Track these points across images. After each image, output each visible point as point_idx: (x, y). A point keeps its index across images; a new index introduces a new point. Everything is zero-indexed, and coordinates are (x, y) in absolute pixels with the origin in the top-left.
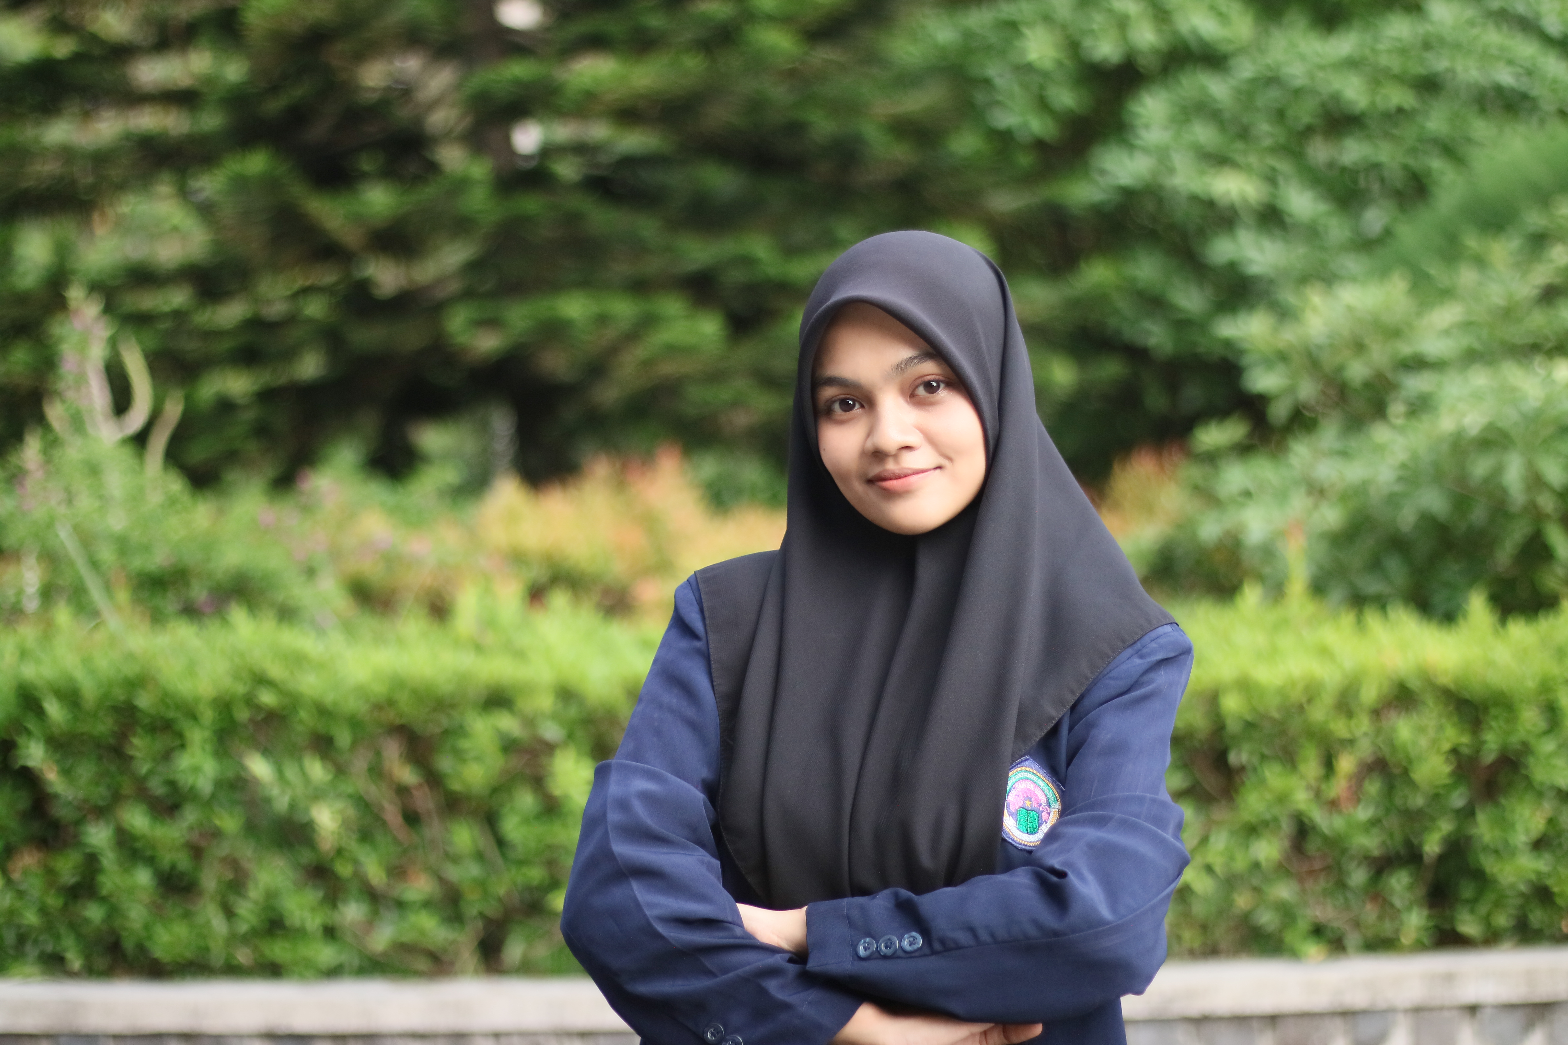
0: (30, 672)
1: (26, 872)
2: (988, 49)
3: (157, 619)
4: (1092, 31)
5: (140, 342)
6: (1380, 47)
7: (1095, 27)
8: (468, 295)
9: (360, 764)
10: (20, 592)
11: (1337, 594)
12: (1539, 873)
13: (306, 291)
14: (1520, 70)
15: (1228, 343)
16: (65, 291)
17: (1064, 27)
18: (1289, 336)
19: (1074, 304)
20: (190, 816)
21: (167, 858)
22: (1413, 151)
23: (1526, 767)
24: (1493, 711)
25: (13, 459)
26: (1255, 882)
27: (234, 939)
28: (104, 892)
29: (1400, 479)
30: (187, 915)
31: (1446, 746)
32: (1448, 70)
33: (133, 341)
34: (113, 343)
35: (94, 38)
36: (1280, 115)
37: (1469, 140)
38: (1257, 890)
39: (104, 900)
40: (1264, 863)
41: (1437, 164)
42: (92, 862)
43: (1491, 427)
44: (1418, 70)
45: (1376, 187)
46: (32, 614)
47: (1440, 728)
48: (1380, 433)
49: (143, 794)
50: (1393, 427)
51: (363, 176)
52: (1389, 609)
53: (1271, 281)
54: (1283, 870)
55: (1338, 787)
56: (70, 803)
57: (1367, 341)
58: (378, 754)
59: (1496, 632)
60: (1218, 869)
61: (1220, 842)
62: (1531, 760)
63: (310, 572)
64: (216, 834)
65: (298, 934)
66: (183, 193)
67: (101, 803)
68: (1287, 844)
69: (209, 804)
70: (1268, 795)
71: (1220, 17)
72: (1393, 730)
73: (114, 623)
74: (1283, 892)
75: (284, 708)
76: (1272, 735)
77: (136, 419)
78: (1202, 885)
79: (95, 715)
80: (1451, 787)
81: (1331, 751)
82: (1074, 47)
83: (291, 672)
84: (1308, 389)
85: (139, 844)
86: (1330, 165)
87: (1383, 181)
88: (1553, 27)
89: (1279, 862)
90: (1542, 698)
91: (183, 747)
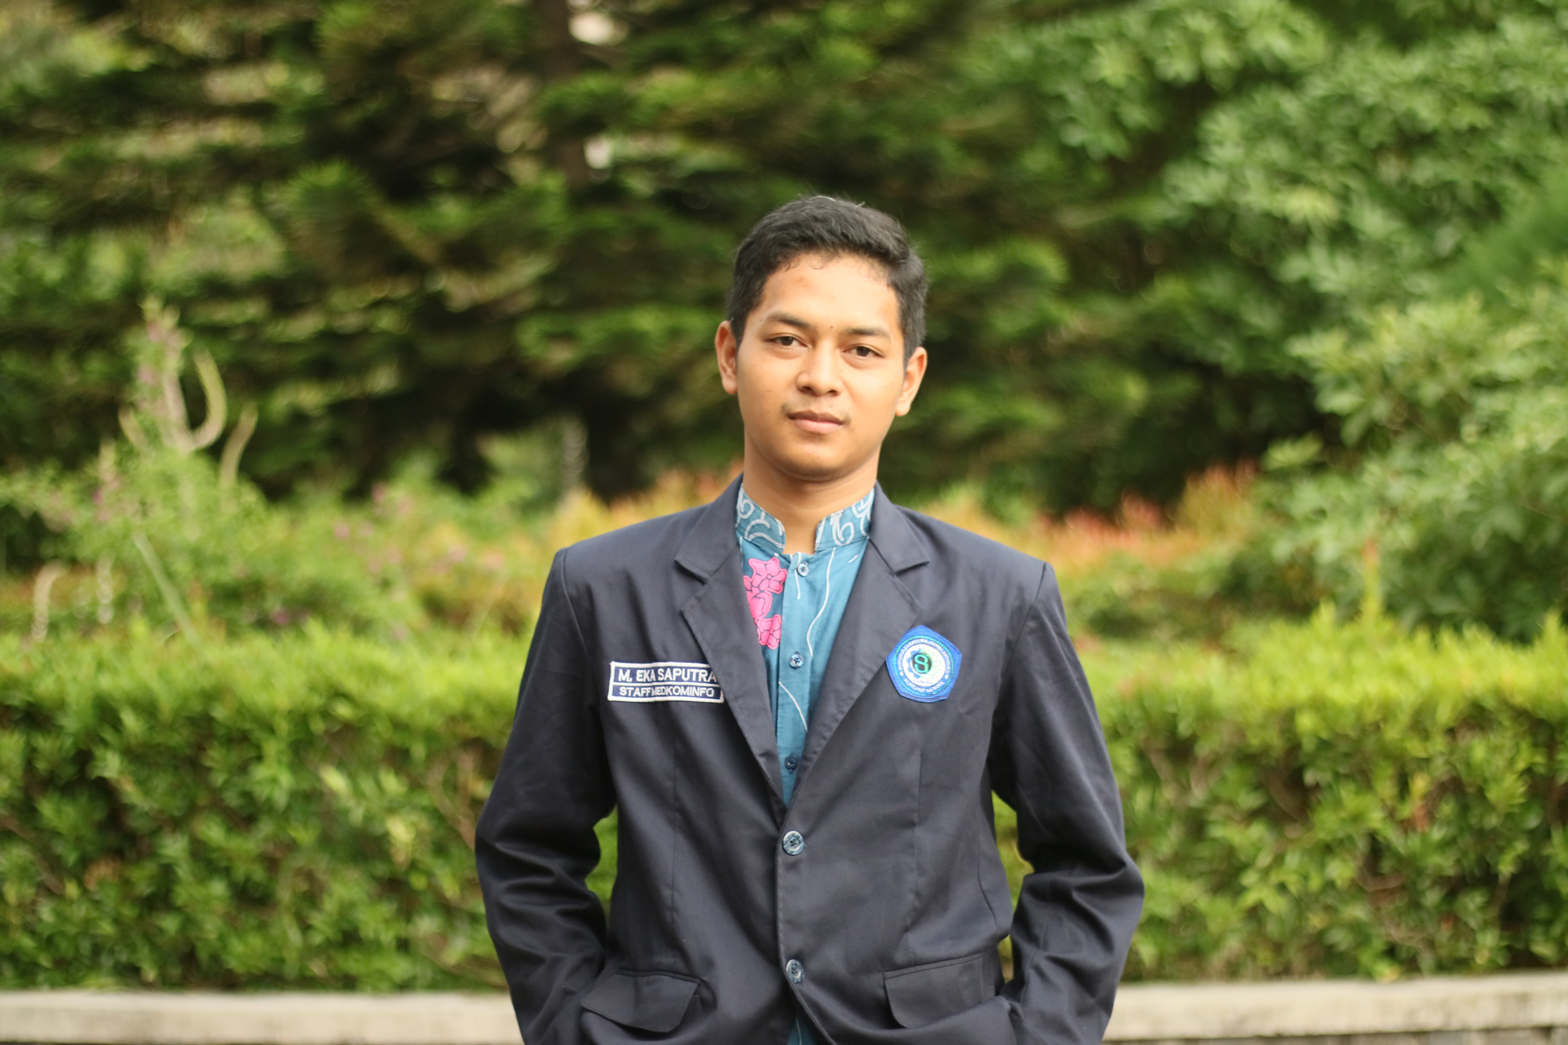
0: (106, 683)
1: (101, 883)
2: (1063, 67)
3: (233, 632)
4: (1166, 49)
5: (214, 354)
6: (1453, 65)
7: (1169, 45)
8: (541, 309)
9: (436, 776)
10: (95, 603)
11: (1410, 614)
13: (378, 304)
15: (1300, 362)
16: (141, 303)
17: (1136, 45)
18: (1362, 355)
19: (1147, 320)
20: (266, 827)
21: (241, 871)
22: (1486, 170)
25: (89, 470)
26: (1330, 901)
27: (310, 952)
28: (179, 902)
29: (1471, 498)
30: (262, 927)
31: (1521, 765)
32: (1521, 89)
33: (207, 353)
34: (188, 353)
35: (170, 49)
36: (1353, 134)
37: (1541, 160)
38: (1329, 909)
39: (178, 910)
40: (1339, 883)
41: (1510, 183)
42: (167, 873)
44: (1491, 88)
45: (1448, 206)
46: (108, 624)
47: (1515, 748)
48: (1454, 453)
49: (218, 807)
50: (1466, 446)
51: (438, 189)
52: (1464, 629)
53: (1344, 299)
54: (1357, 889)
55: (1411, 807)
56: (147, 813)
57: (1441, 359)
58: (453, 766)
60: (1293, 889)
61: (1293, 860)
63: (385, 585)
64: (292, 846)
65: (374, 947)
66: (259, 206)
67: (177, 813)
68: (1361, 863)
69: (284, 816)
70: (1343, 814)
71: (1294, 35)
72: (1469, 749)
73: (191, 634)
74: (1358, 911)
75: (360, 720)
76: (1347, 755)
77: (211, 431)
78: (1276, 904)
79: (171, 727)
80: (1526, 807)
81: (1407, 770)
82: (1147, 64)
83: (367, 685)
84: (1381, 409)
85: (214, 856)
86: (1401, 184)
87: (1455, 199)
89: (1354, 881)
91: (259, 759)
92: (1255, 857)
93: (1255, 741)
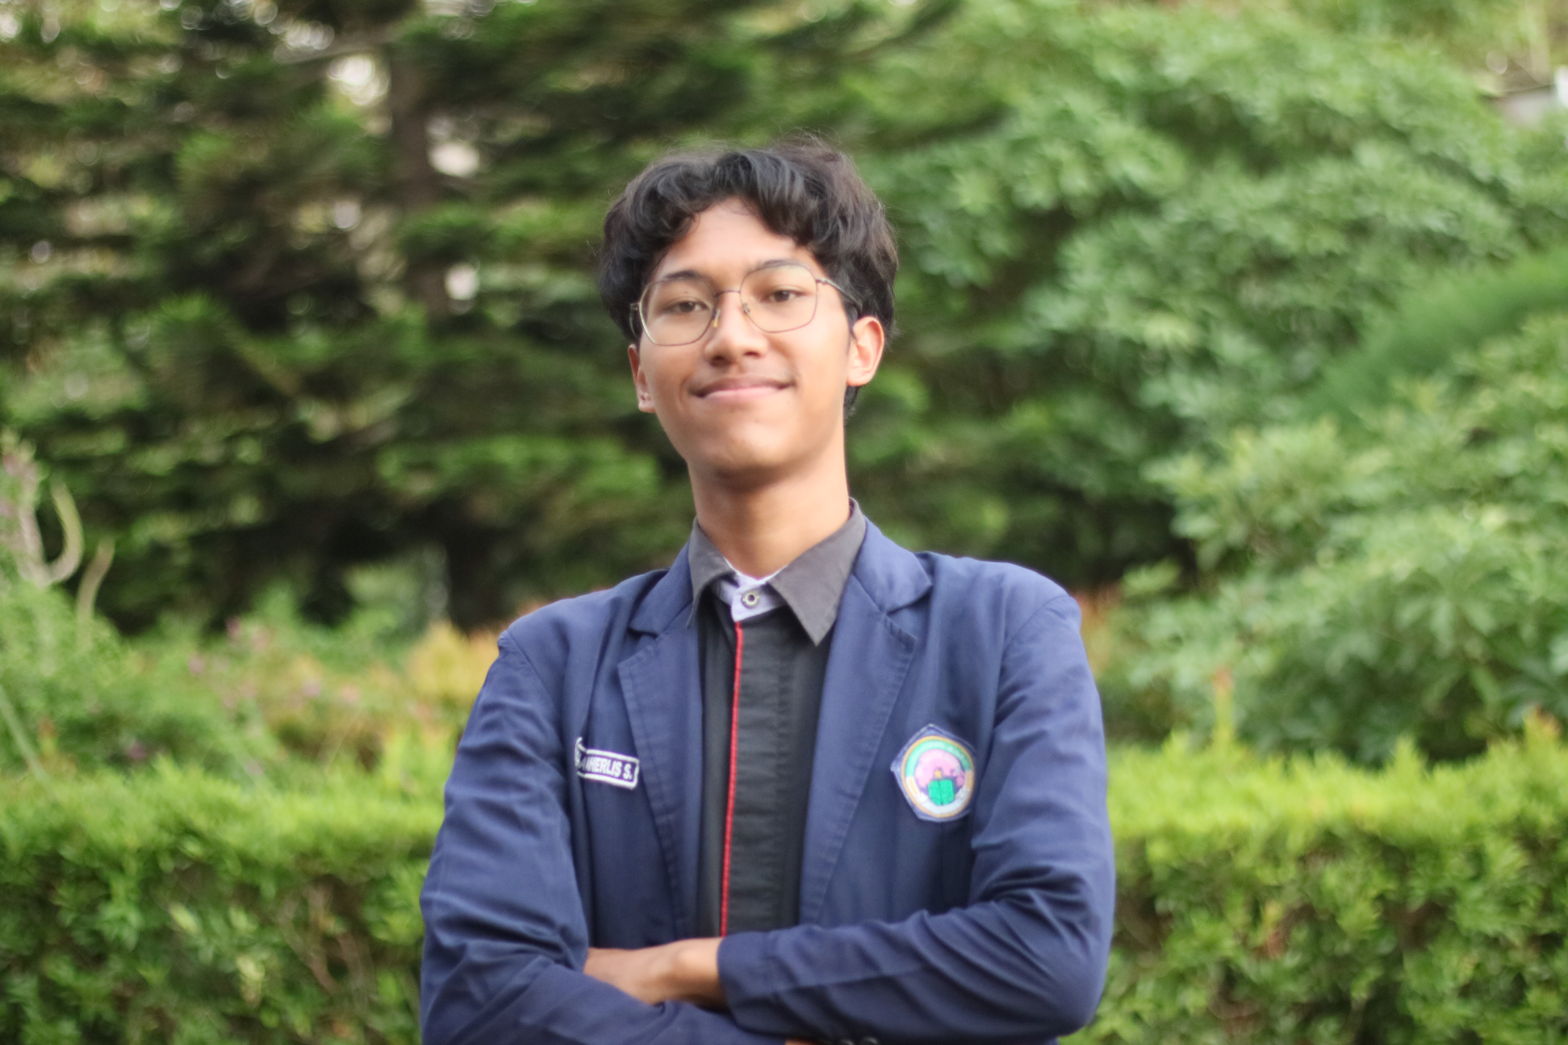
2: (923, 194)
3: (84, 768)
4: (1024, 177)
5: (72, 488)
6: (1311, 191)
7: (1027, 172)
8: (402, 439)
9: (287, 913)
11: (1267, 739)
12: (1467, 1019)
13: (238, 435)
14: (1450, 215)
15: (1159, 488)
17: (996, 173)
18: (1217, 481)
19: (1005, 448)
20: (116, 965)
21: (91, 1009)
22: (1344, 295)
23: (1453, 913)
24: (1420, 858)
26: (1184, 1029)
29: (1328, 624)
31: (1373, 892)
32: (1378, 215)
33: (66, 486)
34: (45, 487)
35: (28, 184)
36: (1210, 259)
37: (1399, 284)
38: (1185, 1039)
40: (1192, 1011)
41: (1367, 308)
42: (16, 1011)
43: (1419, 573)
44: (1347, 214)
45: (1307, 330)
47: (1367, 875)
48: (1309, 578)
49: (67, 944)
50: (1324, 572)
51: (298, 320)
52: (1317, 755)
53: (1204, 424)
54: (1211, 1018)
55: (1264, 935)
57: (1297, 487)
58: (304, 903)
59: (1423, 778)
60: (1146, 1017)
61: (1147, 988)
62: (1458, 907)
63: (240, 720)
64: (142, 985)
66: (117, 337)
67: (26, 953)
68: (1214, 991)
69: (135, 955)
70: (1195, 943)
71: (1154, 164)
72: (1320, 876)
73: (39, 772)
74: (1212, 1040)
75: (211, 857)
76: (1198, 883)
77: (68, 564)
78: (1130, 1033)
79: (20, 866)
80: (1379, 933)
81: (1259, 899)
82: (1006, 192)
83: (217, 822)
84: (1236, 533)
85: (63, 995)
86: (1263, 307)
87: (1314, 324)
88: (1482, 171)
89: (1207, 1009)
90: (1468, 844)
91: (108, 897)
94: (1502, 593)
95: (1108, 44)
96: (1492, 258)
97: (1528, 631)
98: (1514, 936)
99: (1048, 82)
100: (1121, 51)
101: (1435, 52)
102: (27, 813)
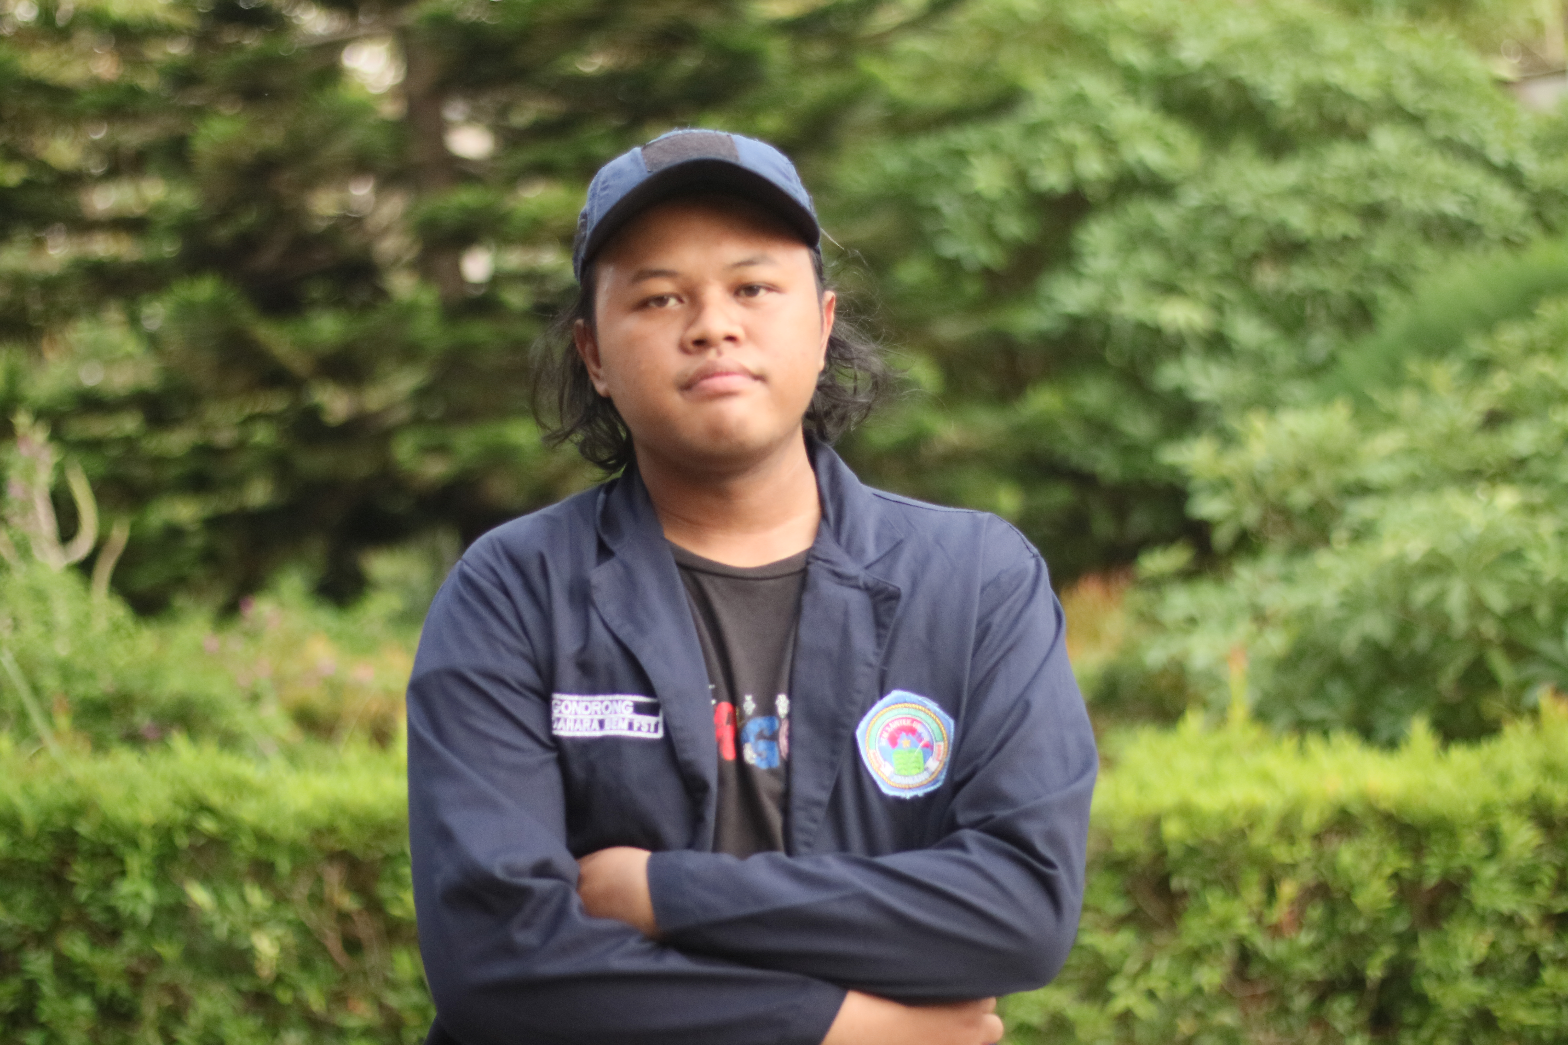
2: (938, 178)
3: (99, 746)
4: (1039, 161)
5: (86, 468)
6: (1327, 175)
7: (1042, 156)
8: (418, 421)
9: (302, 890)
11: (1283, 719)
12: (1482, 998)
13: (252, 419)
14: (1465, 199)
15: (1174, 470)
16: (11, 418)
17: (1011, 157)
18: (1232, 462)
19: (1020, 431)
20: (131, 941)
21: (105, 986)
22: (1359, 279)
23: (1468, 891)
24: (1435, 836)
26: (1198, 1007)
28: (43, 1018)
29: (1343, 605)
30: (127, 1042)
31: (1388, 871)
32: (1393, 199)
33: (79, 467)
34: (60, 470)
35: (43, 166)
36: (1226, 243)
37: (1415, 269)
38: (1200, 1015)
39: (43, 1026)
40: (1206, 988)
41: (1382, 292)
42: (31, 987)
43: (1433, 553)
44: (1363, 198)
45: (1322, 314)
47: (1382, 853)
48: (1324, 559)
49: (82, 921)
50: (1338, 554)
51: (313, 303)
52: (1332, 735)
53: (1218, 407)
54: (1225, 996)
55: (1279, 913)
56: (10, 929)
57: (1312, 469)
58: (319, 879)
59: (1439, 756)
60: (1161, 994)
61: (1161, 966)
62: (1473, 886)
63: (255, 698)
64: (157, 961)
66: (134, 321)
67: (41, 929)
68: (1228, 969)
69: (150, 931)
70: (1210, 921)
71: (1169, 147)
72: (1335, 855)
73: (55, 749)
74: (1227, 1018)
75: (225, 834)
76: (1213, 861)
77: (83, 545)
78: (1145, 1010)
79: (35, 842)
80: (1394, 912)
81: (1274, 877)
82: (1021, 177)
83: (232, 798)
84: (1251, 515)
85: (79, 971)
86: (1278, 292)
87: (1328, 307)
88: (1497, 156)
89: (1222, 987)
90: (1483, 822)
91: (123, 873)
92: (1122, 963)
93: (1121, 848)
94: (1517, 574)
95: (1124, 29)
96: (1507, 242)
97: (1543, 612)
98: (1529, 915)
99: (1062, 66)
100: (1135, 35)
101: (1450, 36)
102: (42, 789)
